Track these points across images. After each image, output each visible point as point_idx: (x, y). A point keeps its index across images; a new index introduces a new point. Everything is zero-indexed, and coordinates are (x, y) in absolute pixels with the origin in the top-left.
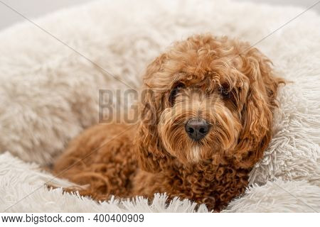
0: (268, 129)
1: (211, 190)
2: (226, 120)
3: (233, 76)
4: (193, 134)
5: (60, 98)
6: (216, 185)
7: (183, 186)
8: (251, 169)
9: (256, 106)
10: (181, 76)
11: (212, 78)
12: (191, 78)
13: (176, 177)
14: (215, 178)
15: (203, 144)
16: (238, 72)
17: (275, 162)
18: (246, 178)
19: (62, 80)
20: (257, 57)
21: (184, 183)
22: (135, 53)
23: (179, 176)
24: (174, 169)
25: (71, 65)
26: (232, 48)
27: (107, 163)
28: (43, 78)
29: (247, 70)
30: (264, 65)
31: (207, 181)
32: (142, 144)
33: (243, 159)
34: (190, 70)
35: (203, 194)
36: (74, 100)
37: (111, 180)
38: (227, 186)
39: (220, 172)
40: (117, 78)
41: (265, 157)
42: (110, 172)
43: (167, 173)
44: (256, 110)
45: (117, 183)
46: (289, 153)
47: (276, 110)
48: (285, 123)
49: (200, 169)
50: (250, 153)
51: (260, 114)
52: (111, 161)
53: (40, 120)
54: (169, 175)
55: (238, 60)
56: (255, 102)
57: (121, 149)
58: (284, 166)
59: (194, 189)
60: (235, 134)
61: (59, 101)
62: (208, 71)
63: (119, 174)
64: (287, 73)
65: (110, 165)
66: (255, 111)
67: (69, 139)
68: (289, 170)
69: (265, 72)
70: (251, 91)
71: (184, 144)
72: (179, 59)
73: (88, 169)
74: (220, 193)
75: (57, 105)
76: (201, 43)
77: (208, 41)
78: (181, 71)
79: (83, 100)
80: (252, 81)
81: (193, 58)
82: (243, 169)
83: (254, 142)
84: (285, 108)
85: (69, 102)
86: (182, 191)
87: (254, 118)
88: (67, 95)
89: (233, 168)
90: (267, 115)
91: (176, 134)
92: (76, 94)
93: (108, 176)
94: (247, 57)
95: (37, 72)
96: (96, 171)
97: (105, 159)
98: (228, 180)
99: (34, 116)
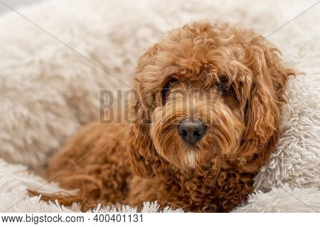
0: (275, 129)
1: (212, 197)
2: (224, 120)
3: (232, 68)
4: (187, 138)
5: (53, 92)
6: (219, 191)
7: (181, 193)
8: (257, 173)
9: (261, 102)
10: (174, 70)
11: (208, 72)
12: (185, 72)
13: (174, 183)
14: (217, 184)
15: (198, 148)
16: (238, 63)
17: (283, 165)
18: (251, 183)
19: (57, 72)
20: (262, 46)
21: (182, 189)
22: (137, 42)
23: (177, 182)
24: (170, 174)
25: (66, 56)
26: (232, 37)
27: (102, 164)
28: (36, 71)
29: (250, 61)
30: (270, 55)
31: (208, 188)
32: (132, 147)
33: (247, 162)
34: (183, 63)
35: (203, 202)
36: (70, 95)
37: (105, 183)
38: (231, 192)
39: (222, 176)
40: (118, 70)
41: (271, 160)
42: (105, 174)
43: (162, 178)
44: (261, 106)
45: (112, 186)
46: (298, 155)
47: (284, 106)
48: (294, 121)
49: (199, 174)
50: (256, 156)
51: (266, 111)
52: (106, 161)
53: (33, 117)
54: (165, 180)
55: (240, 49)
56: (260, 98)
57: (117, 149)
58: (291, 170)
59: (193, 197)
60: (236, 136)
61: (52, 96)
62: (204, 64)
63: (115, 177)
64: (299, 63)
65: (105, 166)
66: (261, 108)
67: (65, 137)
68: (297, 175)
69: (272, 62)
70: (255, 85)
71: (177, 148)
72: (172, 50)
73: (82, 170)
74: (223, 199)
75: (50, 100)
76: (198, 31)
77: (206, 29)
78: (174, 64)
79: (80, 94)
80: (255, 74)
81: (187, 49)
82: (248, 173)
83: (259, 143)
84: (294, 104)
85: (65, 96)
86: (180, 198)
87: (259, 116)
88: (62, 88)
89: (237, 172)
90: (274, 112)
91: (167, 136)
92: (72, 88)
93: (102, 179)
94: (250, 46)
95: (28, 65)
96: (90, 174)
97: (100, 160)
98: (231, 186)
99: (25, 112)
